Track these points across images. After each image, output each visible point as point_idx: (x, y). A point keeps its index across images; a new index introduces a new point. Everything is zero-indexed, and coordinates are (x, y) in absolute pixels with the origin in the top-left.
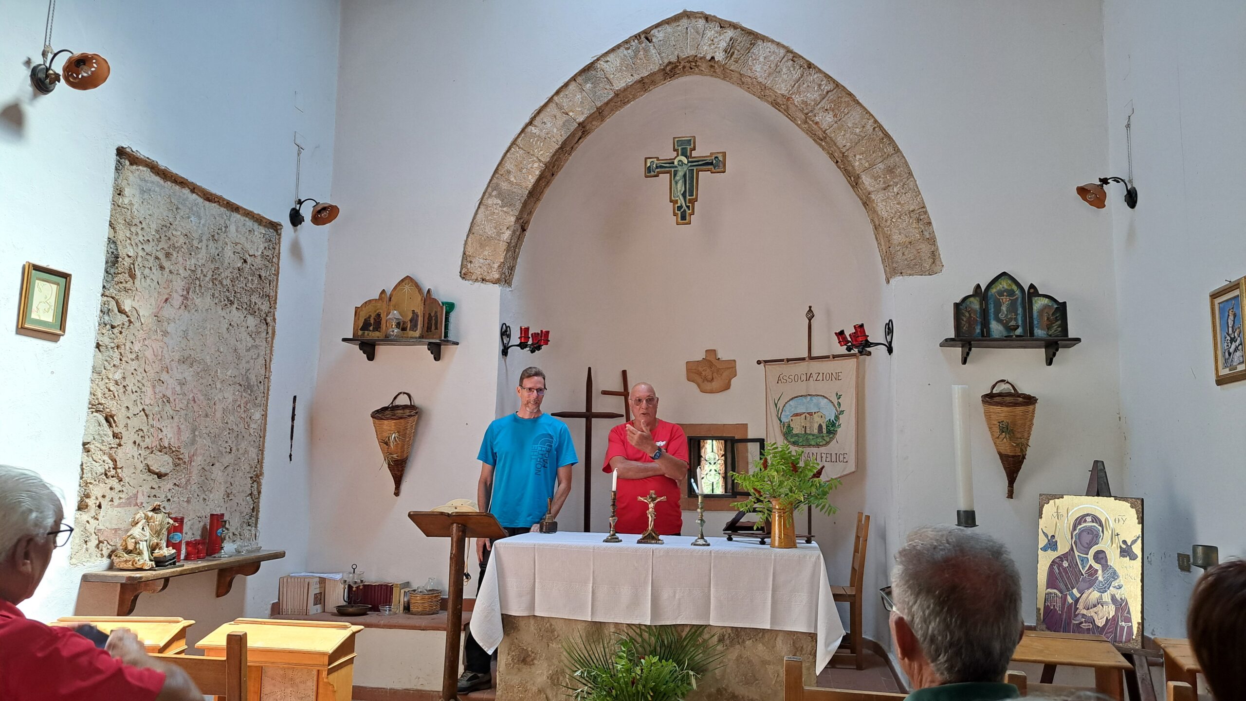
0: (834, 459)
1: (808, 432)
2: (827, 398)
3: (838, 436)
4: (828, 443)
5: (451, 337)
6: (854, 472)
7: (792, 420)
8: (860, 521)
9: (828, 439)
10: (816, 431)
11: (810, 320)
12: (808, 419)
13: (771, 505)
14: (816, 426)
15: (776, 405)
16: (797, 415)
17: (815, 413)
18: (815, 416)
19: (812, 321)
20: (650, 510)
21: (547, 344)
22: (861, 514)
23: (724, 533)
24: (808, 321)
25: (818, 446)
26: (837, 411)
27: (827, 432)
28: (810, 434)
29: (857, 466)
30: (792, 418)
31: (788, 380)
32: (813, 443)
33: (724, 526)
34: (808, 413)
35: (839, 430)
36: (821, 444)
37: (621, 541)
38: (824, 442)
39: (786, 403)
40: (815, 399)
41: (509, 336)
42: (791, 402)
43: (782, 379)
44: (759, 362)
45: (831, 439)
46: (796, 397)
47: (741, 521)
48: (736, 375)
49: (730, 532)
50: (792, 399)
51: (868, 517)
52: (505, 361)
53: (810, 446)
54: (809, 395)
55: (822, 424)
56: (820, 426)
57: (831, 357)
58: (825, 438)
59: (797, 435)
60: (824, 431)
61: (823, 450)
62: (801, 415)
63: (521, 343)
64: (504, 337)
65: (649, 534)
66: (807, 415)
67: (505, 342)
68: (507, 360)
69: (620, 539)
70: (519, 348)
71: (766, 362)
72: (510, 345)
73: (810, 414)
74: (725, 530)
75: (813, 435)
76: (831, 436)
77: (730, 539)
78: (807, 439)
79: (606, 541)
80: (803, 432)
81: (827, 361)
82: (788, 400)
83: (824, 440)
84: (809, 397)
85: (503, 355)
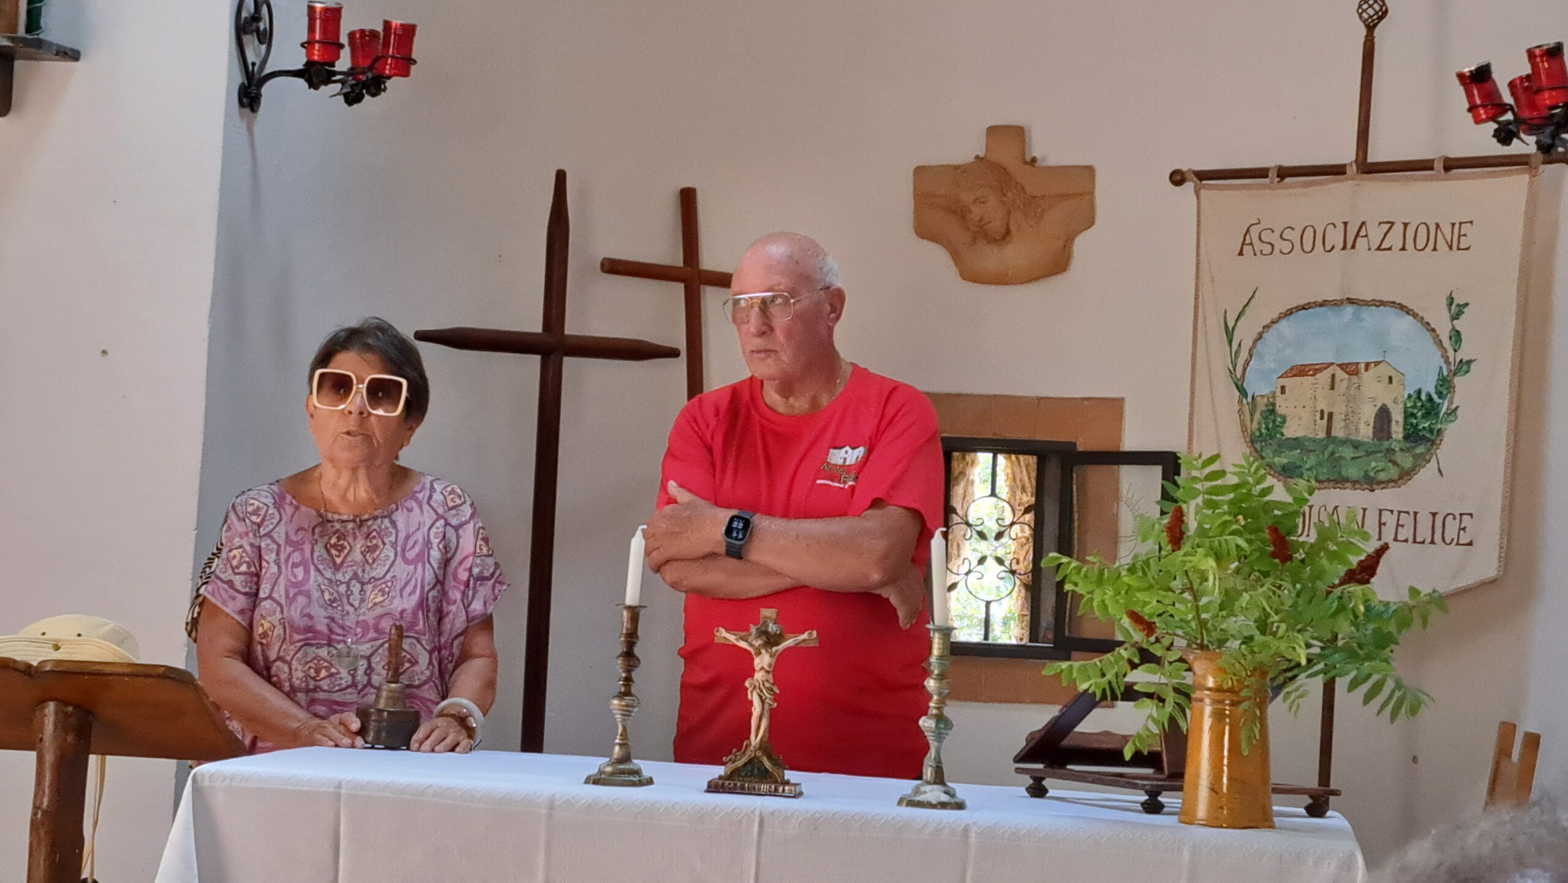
0: (1424, 533)
1: (1338, 432)
2: (1415, 315)
3: (1444, 451)
4: (1406, 475)
5: (53, 30)
6: (1493, 581)
7: (1283, 388)
8: (1503, 751)
9: (1406, 461)
10: (1365, 432)
11: (1371, 28)
12: (1342, 384)
13: (1189, 679)
14: (1368, 413)
15: (1230, 334)
16: (1301, 371)
17: (1367, 365)
18: (1367, 377)
19: (1377, 32)
20: (759, 676)
21: (406, 73)
22: (1507, 730)
23: (1018, 771)
24: (1363, 31)
25: (1370, 482)
26: (1447, 362)
27: (1406, 438)
28: (1344, 442)
29: (1507, 557)
30: (1283, 382)
31: (1280, 245)
32: (1353, 472)
33: (1020, 744)
34: (1341, 366)
35: (1451, 432)
36: (1382, 476)
37: (650, 782)
38: (1393, 473)
39: (1267, 327)
40: (1370, 316)
41: (266, 38)
42: (1284, 324)
43: (1255, 239)
44: (1177, 178)
45: (1420, 462)
46: (1304, 308)
47: (1077, 729)
48: (1090, 223)
49: (1041, 766)
50: (1290, 313)
51: (1533, 742)
52: (250, 129)
53: (1340, 482)
54: (1351, 301)
55: (1391, 406)
56: (1383, 416)
57: (1439, 166)
58: (1399, 457)
59: (1297, 443)
60: (1397, 431)
61: (1386, 497)
62: (1316, 371)
63: (309, 64)
64: (246, 39)
65: (750, 761)
66: (1340, 374)
67: (251, 58)
68: (257, 129)
69: (646, 774)
70: (301, 83)
71: (1203, 176)
72: (268, 70)
73: (1351, 369)
74: (1020, 759)
75: (1356, 445)
76: (1420, 450)
77: (1038, 791)
78: (1335, 461)
79: (596, 780)
80: (1322, 435)
81: (1426, 179)
82: (1275, 316)
83: (1395, 463)
84: (1350, 309)
85: (242, 104)
